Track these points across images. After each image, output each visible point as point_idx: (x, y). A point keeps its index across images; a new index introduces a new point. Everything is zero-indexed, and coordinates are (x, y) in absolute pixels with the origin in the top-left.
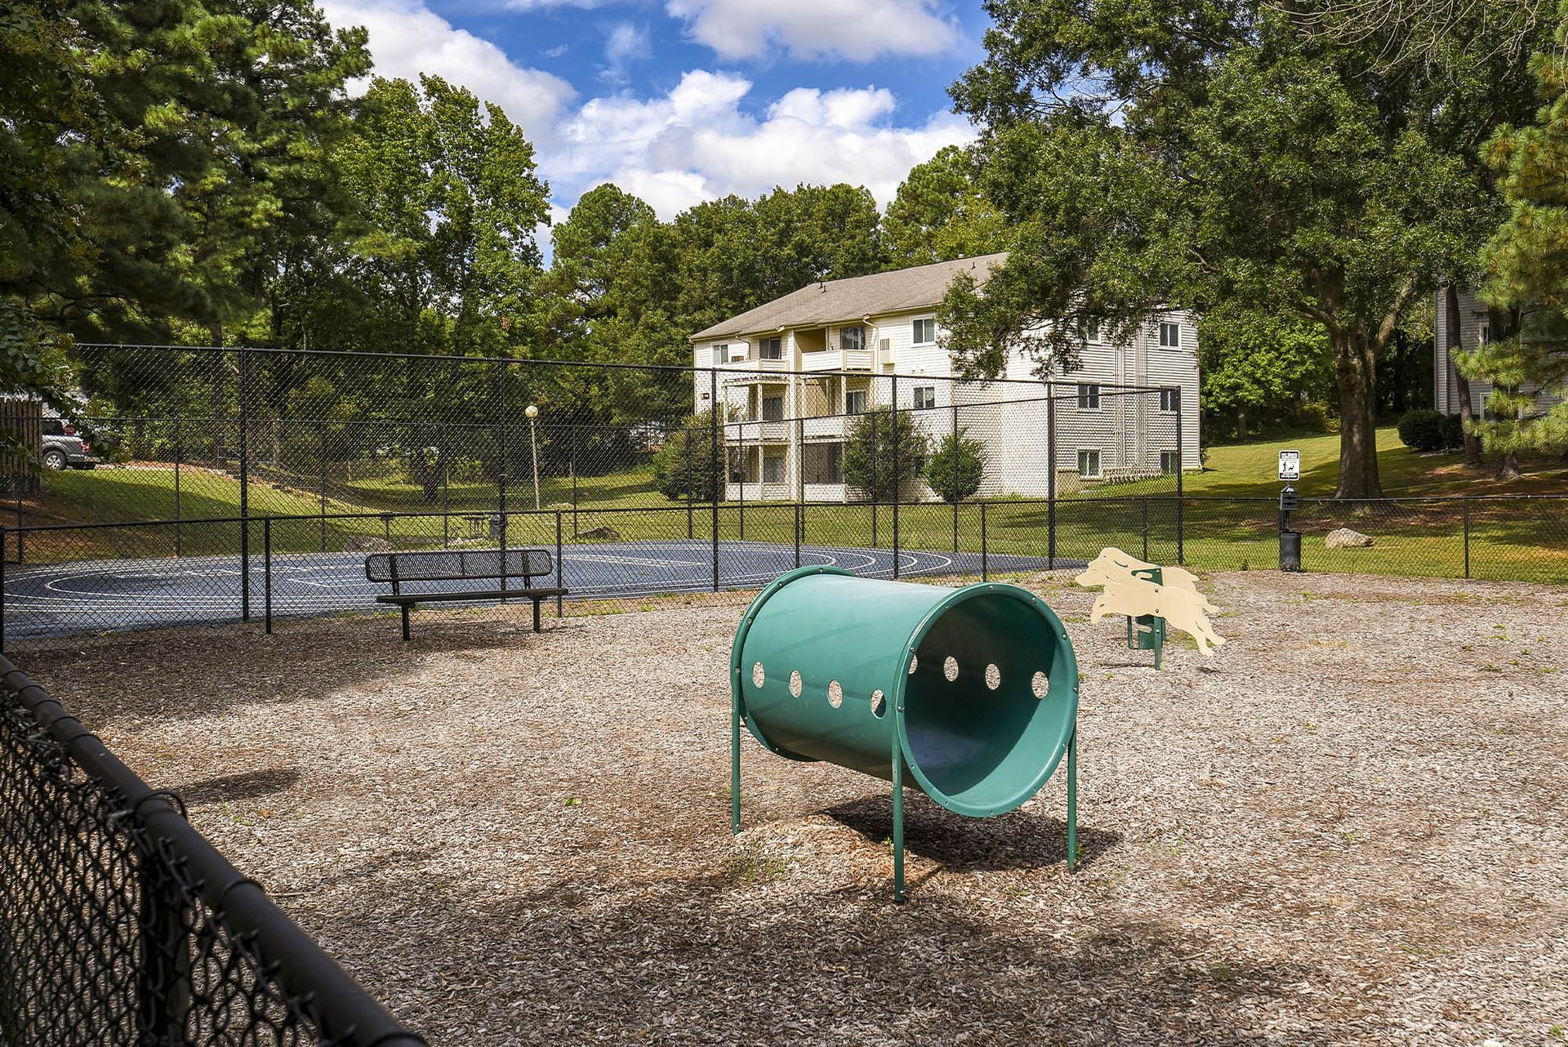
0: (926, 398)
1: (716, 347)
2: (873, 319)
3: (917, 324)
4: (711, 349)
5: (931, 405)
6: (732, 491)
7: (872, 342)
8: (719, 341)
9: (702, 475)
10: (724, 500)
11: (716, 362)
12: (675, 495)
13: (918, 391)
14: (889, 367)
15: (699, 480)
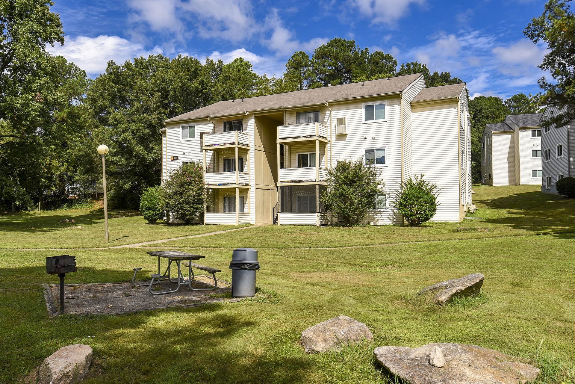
0: (377, 155)
1: (184, 127)
2: (329, 104)
3: (369, 108)
4: (181, 129)
5: (381, 160)
6: (209, 218)
7: (325, 120)
8: (188, 124)
9: (191, 207)
10: (203, 224)
11: (184, 137)
12: (155, 220)
13: (367, 151)
14: (342, 137)
15: (188, 211)
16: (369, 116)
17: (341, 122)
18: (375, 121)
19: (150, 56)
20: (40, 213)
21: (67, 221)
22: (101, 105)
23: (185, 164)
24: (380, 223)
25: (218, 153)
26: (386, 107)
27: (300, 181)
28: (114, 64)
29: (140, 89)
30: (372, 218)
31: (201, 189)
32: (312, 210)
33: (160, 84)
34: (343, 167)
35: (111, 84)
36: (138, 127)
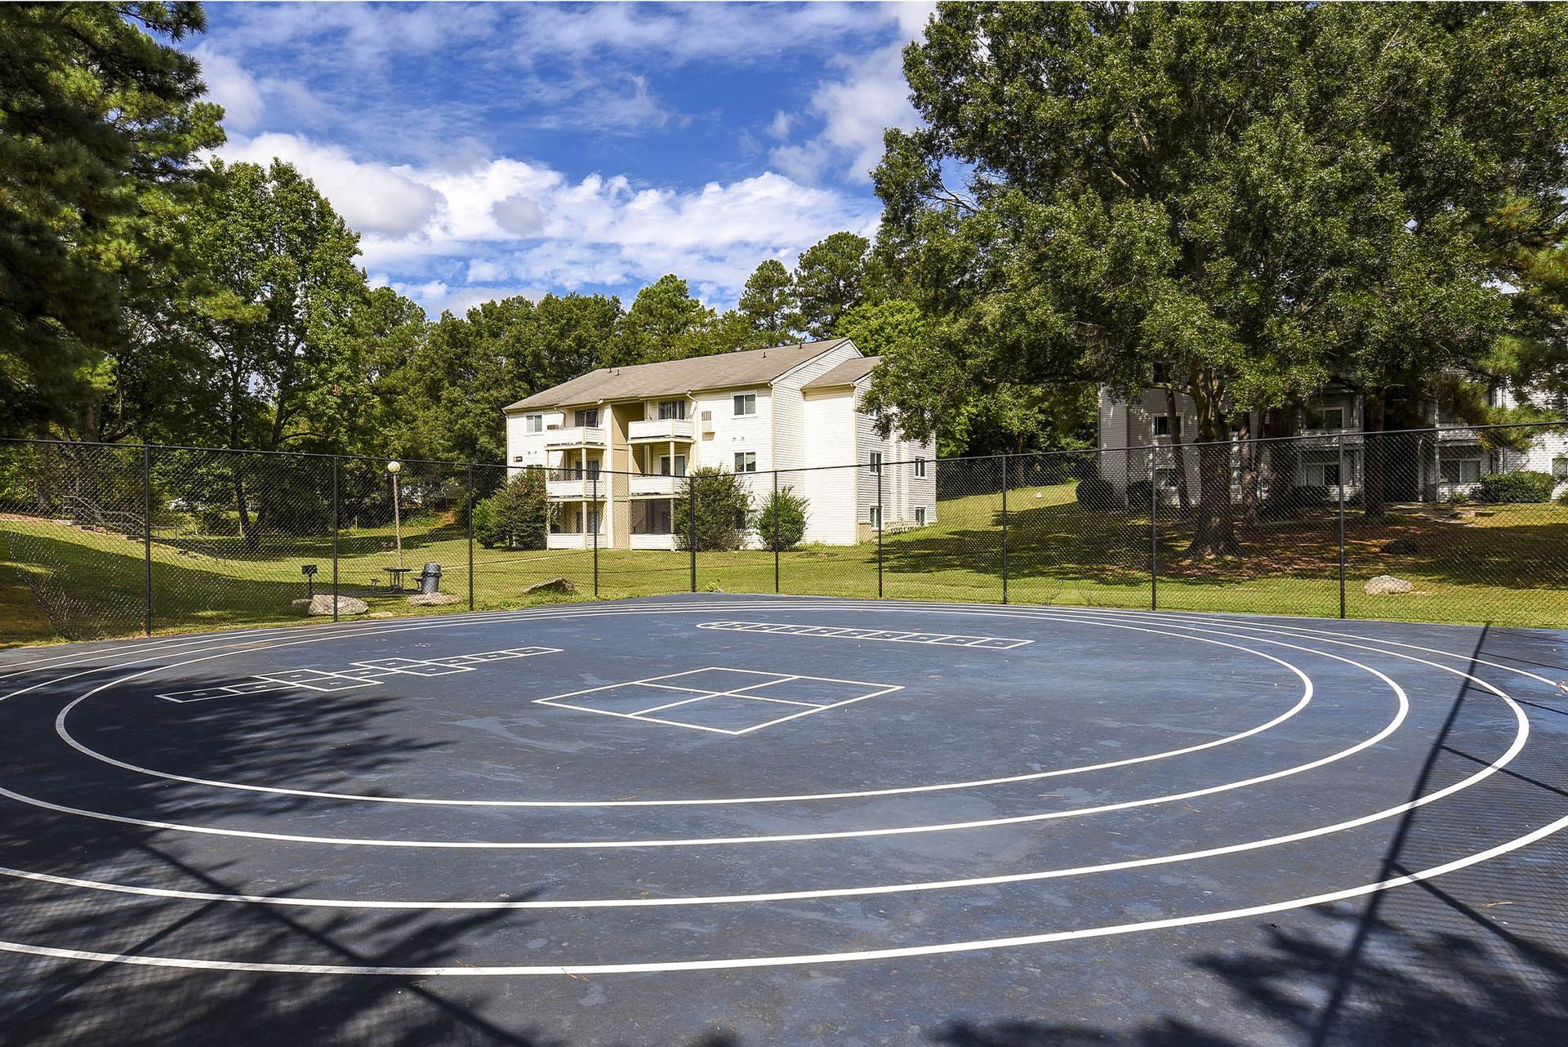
0: (747, 460)
1: (528, 417)
2: (695, 394)
3: (738, 399)
4: (525, 419)
5: (751, 467)
6: (554, 541)
7: (691, 413)
8: (533, 412)
9: (528, 527)
10: (545, 548)
11: (529, 430)
12: (492, 544)
13: (739, 455)
14: (709, 435)
15: (524, 531)
16: (739, 410)
17: (707, 416)
18: (745, 416)
19: (503, 301)
20: (356, 532)
21: (384, 544)
22: (432, 378)
23: (530, 467)
24: (750, 547)
25: (571, 455)
26: (757, 398)
27: (657, 494)
28: (451, 315)
29: (485, 354)
30: (741, 541)
31: (543, 503)
32: (666, 531)
33: (513, 345)
34: (706, 475)
35: (445, 347)
36: (483, 410)
